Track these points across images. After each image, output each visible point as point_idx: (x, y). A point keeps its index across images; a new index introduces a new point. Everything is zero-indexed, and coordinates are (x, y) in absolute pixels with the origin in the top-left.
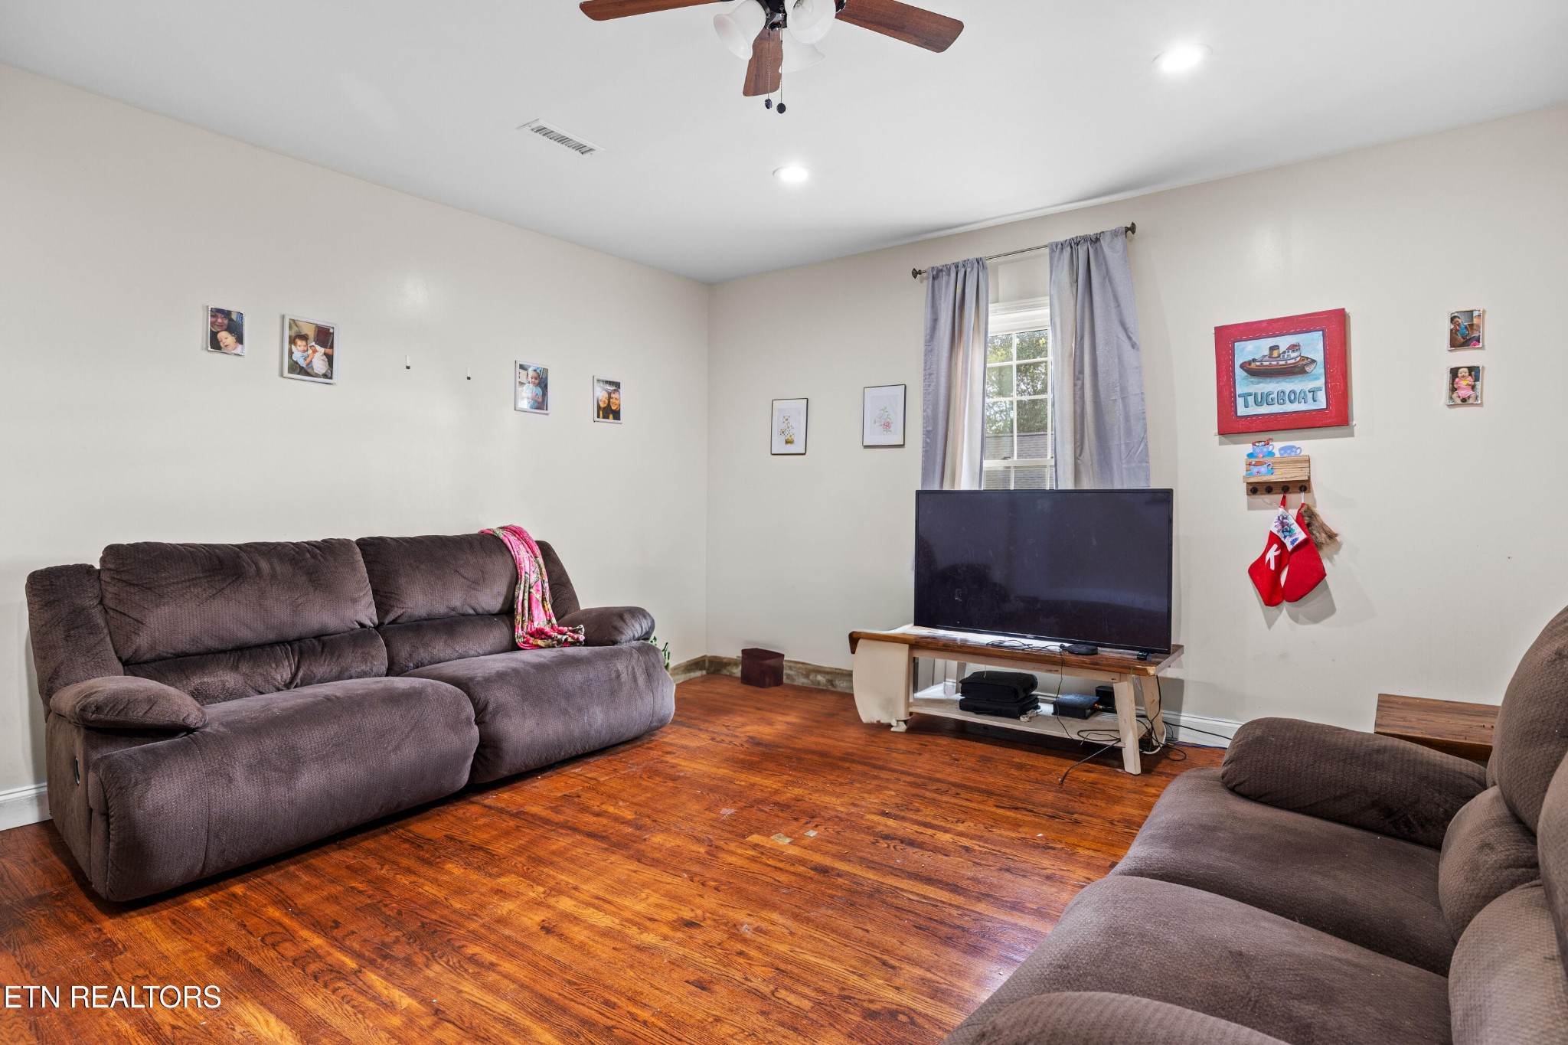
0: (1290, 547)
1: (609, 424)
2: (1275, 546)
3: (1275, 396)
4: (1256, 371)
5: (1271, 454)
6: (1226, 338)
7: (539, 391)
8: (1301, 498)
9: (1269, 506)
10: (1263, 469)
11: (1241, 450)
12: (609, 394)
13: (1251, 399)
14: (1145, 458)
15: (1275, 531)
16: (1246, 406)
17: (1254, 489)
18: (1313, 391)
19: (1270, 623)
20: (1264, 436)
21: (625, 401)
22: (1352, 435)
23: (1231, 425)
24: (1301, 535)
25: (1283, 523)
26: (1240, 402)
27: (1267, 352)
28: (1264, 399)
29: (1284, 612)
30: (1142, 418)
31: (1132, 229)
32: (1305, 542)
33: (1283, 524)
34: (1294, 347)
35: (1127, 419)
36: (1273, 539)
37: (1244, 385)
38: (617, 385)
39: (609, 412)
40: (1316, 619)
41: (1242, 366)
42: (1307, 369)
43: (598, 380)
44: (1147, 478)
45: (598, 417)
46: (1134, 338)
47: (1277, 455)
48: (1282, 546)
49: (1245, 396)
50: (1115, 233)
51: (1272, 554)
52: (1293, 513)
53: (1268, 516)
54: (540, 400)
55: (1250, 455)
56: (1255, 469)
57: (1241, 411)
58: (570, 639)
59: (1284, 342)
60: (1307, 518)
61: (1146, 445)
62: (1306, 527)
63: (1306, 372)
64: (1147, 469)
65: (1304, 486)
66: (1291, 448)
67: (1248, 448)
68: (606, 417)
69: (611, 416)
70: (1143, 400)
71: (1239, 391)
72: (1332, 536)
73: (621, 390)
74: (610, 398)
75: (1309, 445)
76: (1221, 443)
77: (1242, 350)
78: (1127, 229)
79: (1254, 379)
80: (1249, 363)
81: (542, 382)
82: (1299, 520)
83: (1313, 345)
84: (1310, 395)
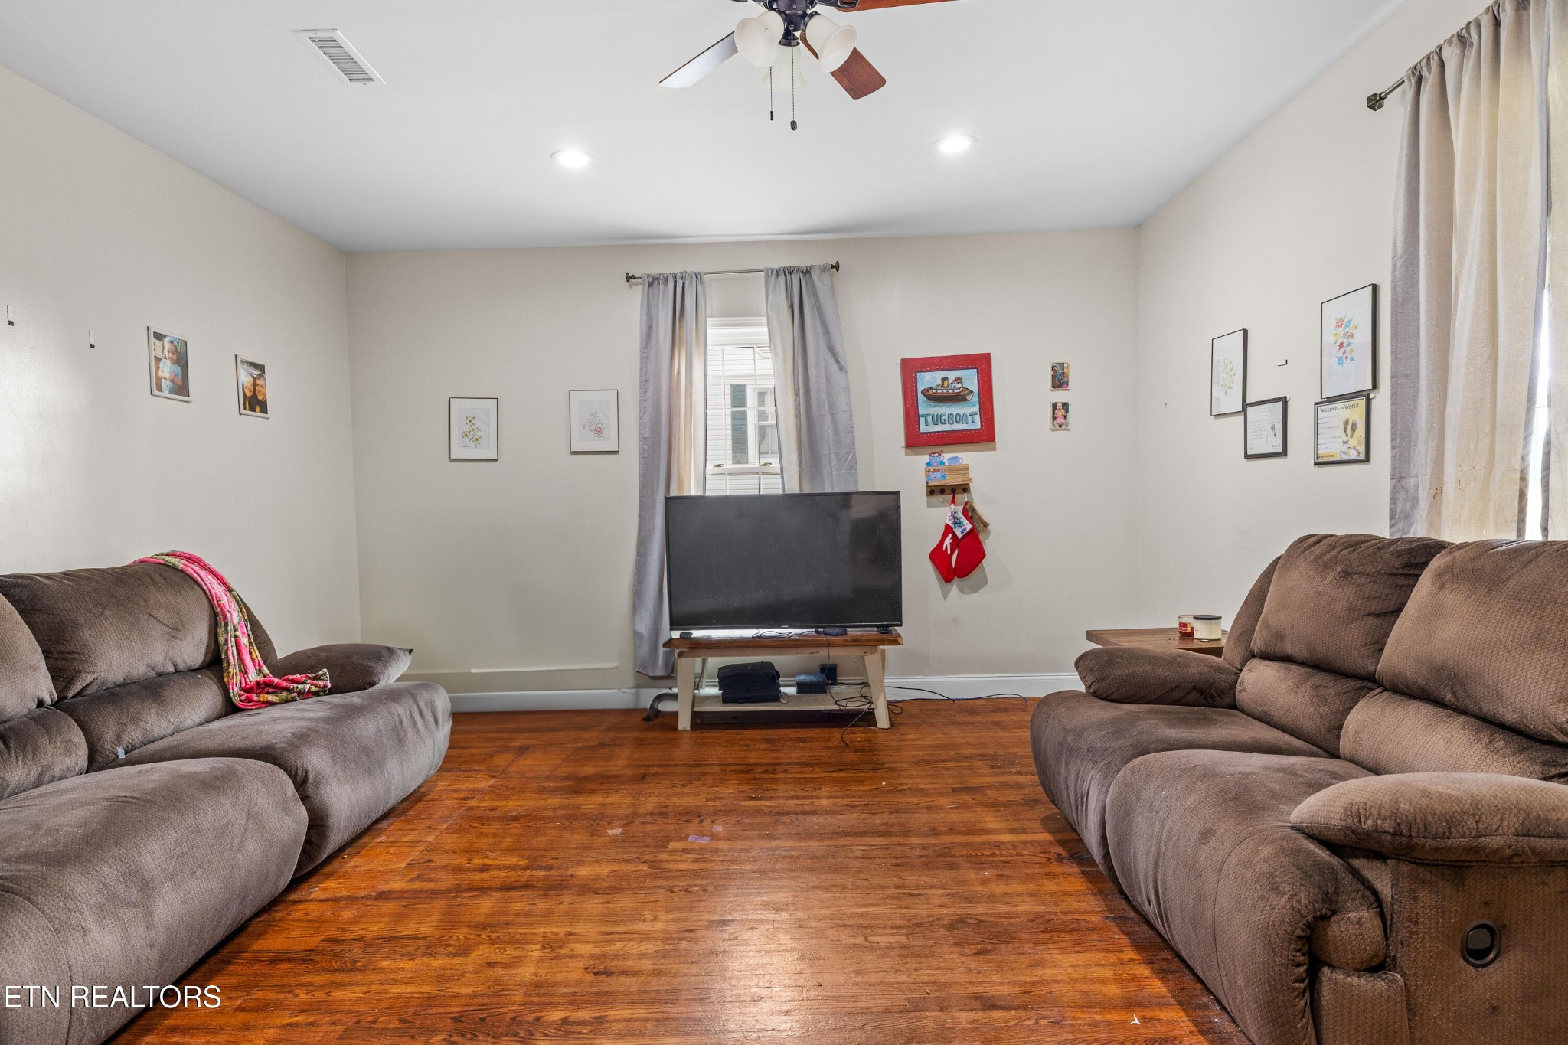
0: (960, 535)
1: (254, 419)
2: (950, 536)
3: (946, 417)
4: (934, 398)
5: (942, 463)
6: (911, 368)
7: (178, 370)
8: (965, 497)
9: (942, 505)
10: (939, 475)
11: (922, 459)
12: (255, 379)
13: (930, 419)
14: (853, 466)
15: (950, 523)
16: (927, 425)
17: (932, 491)
18: (972, 415)
19: (945, 595)
20: (937, 449)
21: (273, 390)
22: (994, 449)
23: (916, 440)
24: (968, 526)
25: (954, 515)
26: (922, 420)
27: (940, 383)
28: (938, 420)
29: (955, 587)
30: (850, 431)
31: (836, 267)
32: (971, 531)
33: (954, 518)
34: (958, 380)
35: (836, 432)
36: (948, 530)
37: (924, 408)
38: (261, 368)
39: (255, 402)
40: (975, 589)
41: (923, 392)
42: (968, 398)
43: (242, 361)
44: (856, 483)
45: (245, 409)
46: (842, 362)
47: (947, 464)
48: (954, 536)
49: (926, 416)
50: (823, 269)
51: (948, 542)
52: (960, 509)
53: (944, 513)
54: (180, 382)
55: (928, 464)
56: (933, 475)
57: (923, 428)
58: (313, 689)
59: (952, 375)
60: (969, 512)
61: (854, 455)
62: (970, 519)
63: (967, 400)
64: (856, 475)
65: (965, 488)
66: (956, 458)
67: (926, 458)
68: (252, 409)
69: (258, 409)
70: (851, 416)
71: (920, 413)
72: (986, 525)
73: (267, 376)
74: (255, 385)
75: (969, 457)
76: (907, 454)
77: (923, 379)
78: (833, 267)
79: (931, 403)
80: (928, 390)
81: (181, 359)
82: (965, 513)
83: (970, 379)
84: (970, 418)
